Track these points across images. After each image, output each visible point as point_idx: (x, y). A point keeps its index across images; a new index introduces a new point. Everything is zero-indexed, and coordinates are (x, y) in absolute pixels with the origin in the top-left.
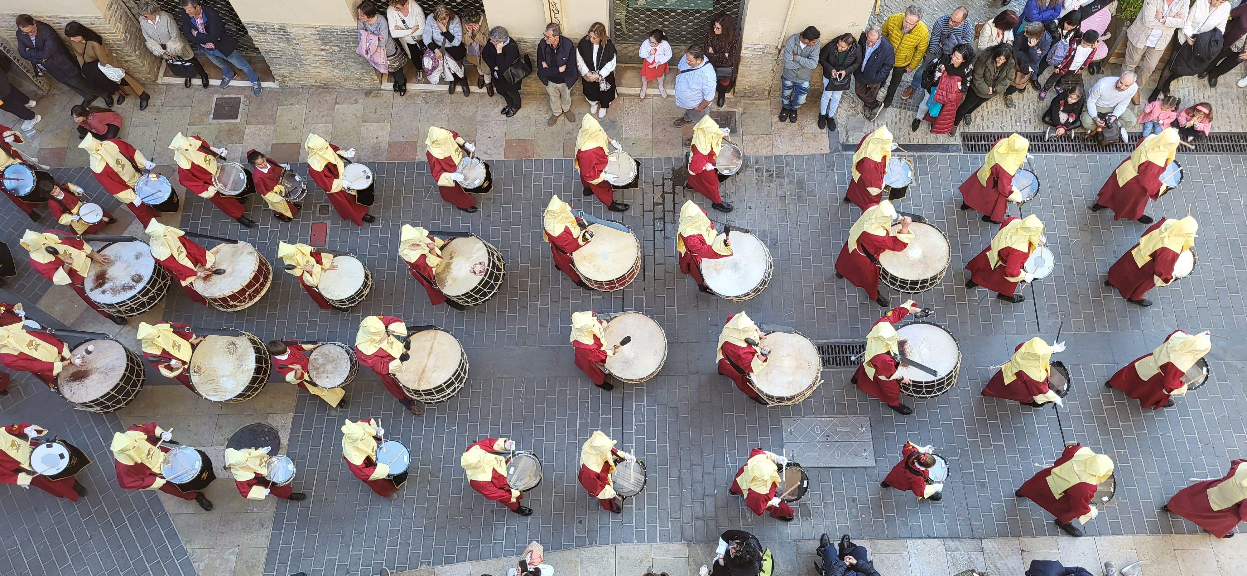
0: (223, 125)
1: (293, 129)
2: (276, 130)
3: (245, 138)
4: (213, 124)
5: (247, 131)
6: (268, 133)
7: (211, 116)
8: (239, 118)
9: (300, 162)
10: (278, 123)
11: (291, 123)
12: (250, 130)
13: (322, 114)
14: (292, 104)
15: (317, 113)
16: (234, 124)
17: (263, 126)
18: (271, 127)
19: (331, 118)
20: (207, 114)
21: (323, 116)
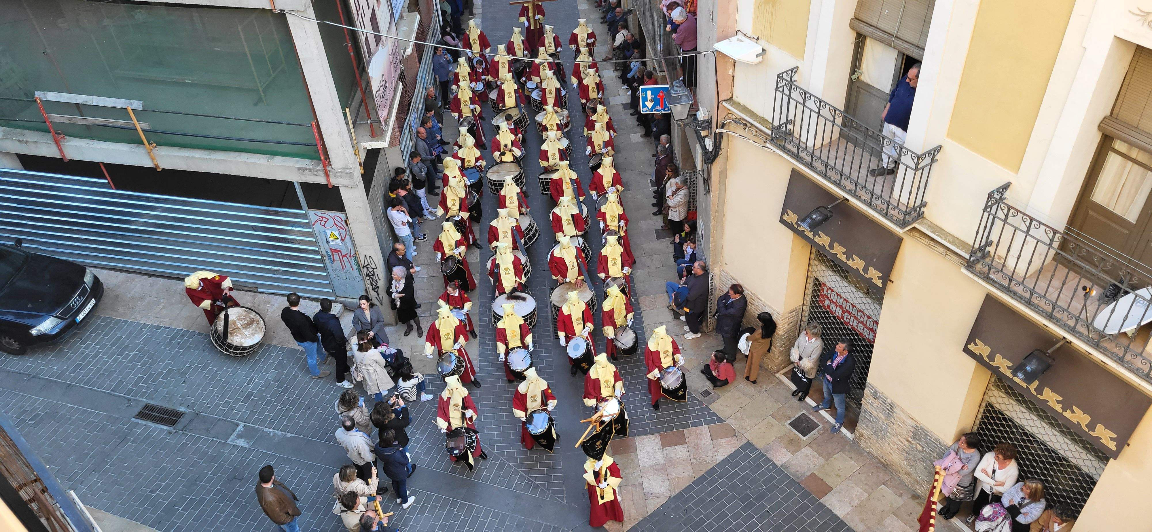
0: (792, 433)
1: (837, 475)
2: (823, 466)
3: (798, 453)
4: (786, 427)
5: (804, 450)
6: (817, 463)
7: (789, 422)
8: (807, 437)
9: (821, 501)
10: (829, 462)
11: (839, 470)
12: (807, 451)
13: (867, 482)
14: (851, 458)
15: (863, 479)
16: (799, 438)
17: (817, 456)
18: (821, 461)
19: (871, 490)
20: (788, 418)
21: (867, 484)
